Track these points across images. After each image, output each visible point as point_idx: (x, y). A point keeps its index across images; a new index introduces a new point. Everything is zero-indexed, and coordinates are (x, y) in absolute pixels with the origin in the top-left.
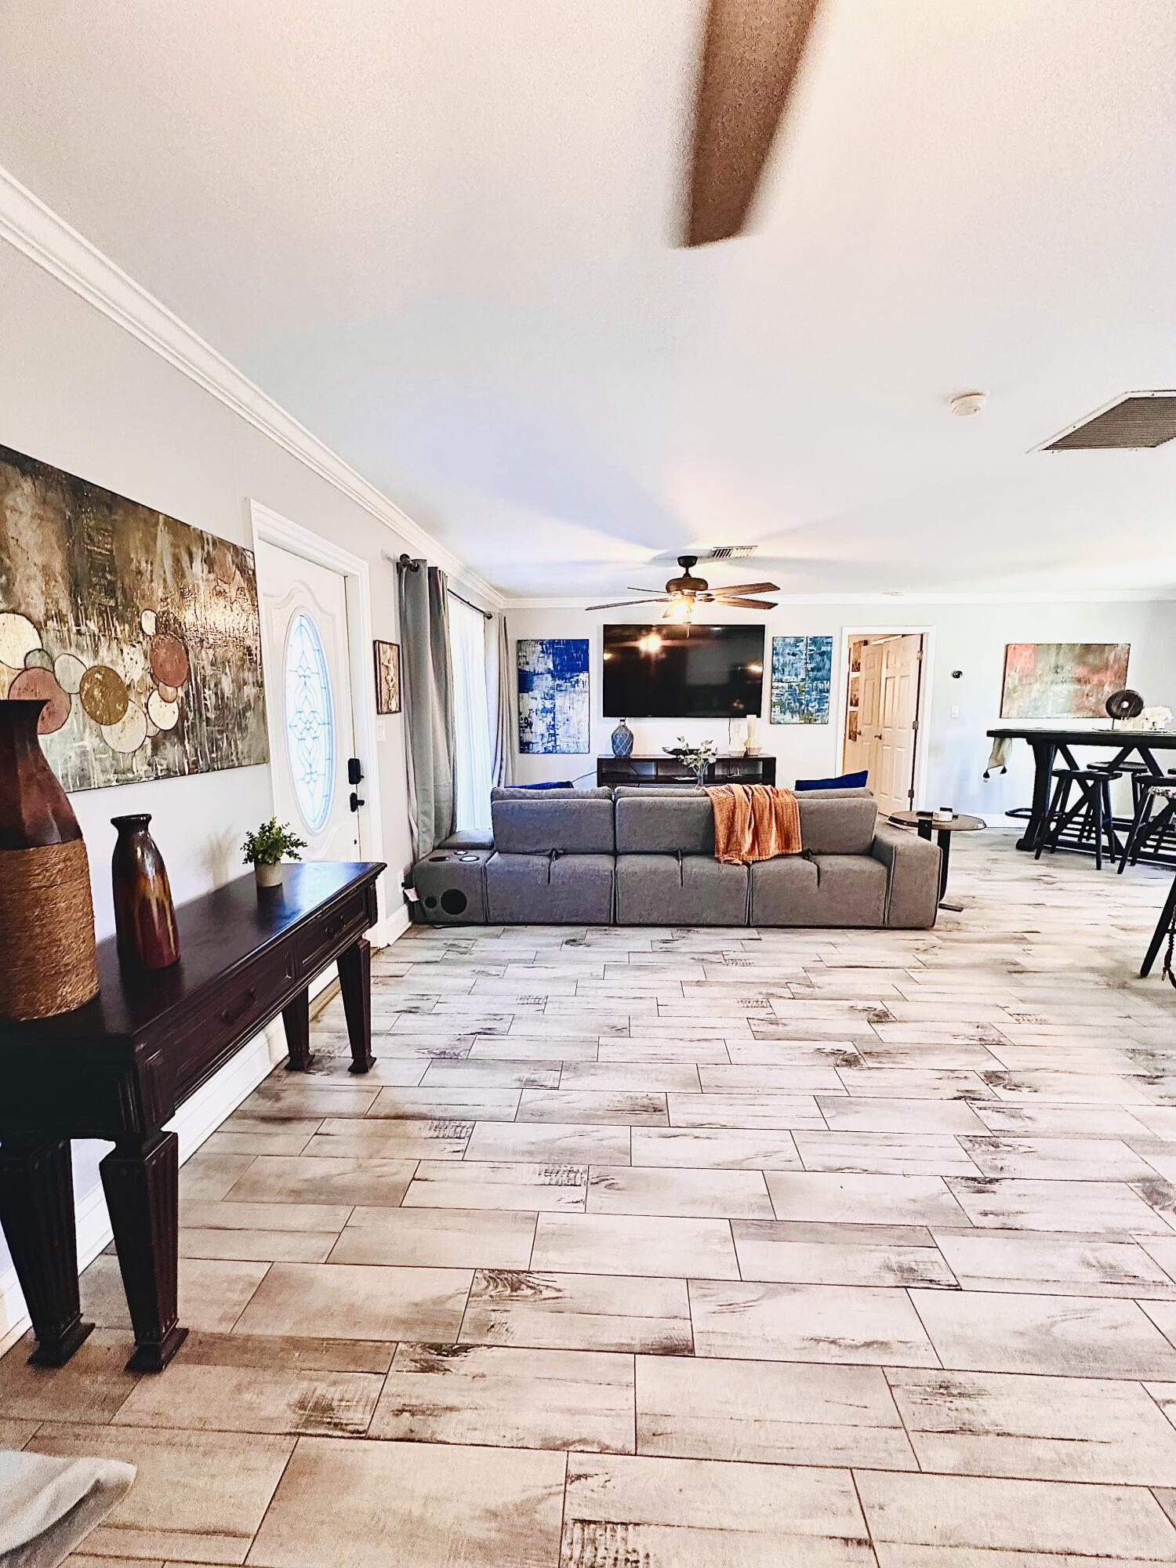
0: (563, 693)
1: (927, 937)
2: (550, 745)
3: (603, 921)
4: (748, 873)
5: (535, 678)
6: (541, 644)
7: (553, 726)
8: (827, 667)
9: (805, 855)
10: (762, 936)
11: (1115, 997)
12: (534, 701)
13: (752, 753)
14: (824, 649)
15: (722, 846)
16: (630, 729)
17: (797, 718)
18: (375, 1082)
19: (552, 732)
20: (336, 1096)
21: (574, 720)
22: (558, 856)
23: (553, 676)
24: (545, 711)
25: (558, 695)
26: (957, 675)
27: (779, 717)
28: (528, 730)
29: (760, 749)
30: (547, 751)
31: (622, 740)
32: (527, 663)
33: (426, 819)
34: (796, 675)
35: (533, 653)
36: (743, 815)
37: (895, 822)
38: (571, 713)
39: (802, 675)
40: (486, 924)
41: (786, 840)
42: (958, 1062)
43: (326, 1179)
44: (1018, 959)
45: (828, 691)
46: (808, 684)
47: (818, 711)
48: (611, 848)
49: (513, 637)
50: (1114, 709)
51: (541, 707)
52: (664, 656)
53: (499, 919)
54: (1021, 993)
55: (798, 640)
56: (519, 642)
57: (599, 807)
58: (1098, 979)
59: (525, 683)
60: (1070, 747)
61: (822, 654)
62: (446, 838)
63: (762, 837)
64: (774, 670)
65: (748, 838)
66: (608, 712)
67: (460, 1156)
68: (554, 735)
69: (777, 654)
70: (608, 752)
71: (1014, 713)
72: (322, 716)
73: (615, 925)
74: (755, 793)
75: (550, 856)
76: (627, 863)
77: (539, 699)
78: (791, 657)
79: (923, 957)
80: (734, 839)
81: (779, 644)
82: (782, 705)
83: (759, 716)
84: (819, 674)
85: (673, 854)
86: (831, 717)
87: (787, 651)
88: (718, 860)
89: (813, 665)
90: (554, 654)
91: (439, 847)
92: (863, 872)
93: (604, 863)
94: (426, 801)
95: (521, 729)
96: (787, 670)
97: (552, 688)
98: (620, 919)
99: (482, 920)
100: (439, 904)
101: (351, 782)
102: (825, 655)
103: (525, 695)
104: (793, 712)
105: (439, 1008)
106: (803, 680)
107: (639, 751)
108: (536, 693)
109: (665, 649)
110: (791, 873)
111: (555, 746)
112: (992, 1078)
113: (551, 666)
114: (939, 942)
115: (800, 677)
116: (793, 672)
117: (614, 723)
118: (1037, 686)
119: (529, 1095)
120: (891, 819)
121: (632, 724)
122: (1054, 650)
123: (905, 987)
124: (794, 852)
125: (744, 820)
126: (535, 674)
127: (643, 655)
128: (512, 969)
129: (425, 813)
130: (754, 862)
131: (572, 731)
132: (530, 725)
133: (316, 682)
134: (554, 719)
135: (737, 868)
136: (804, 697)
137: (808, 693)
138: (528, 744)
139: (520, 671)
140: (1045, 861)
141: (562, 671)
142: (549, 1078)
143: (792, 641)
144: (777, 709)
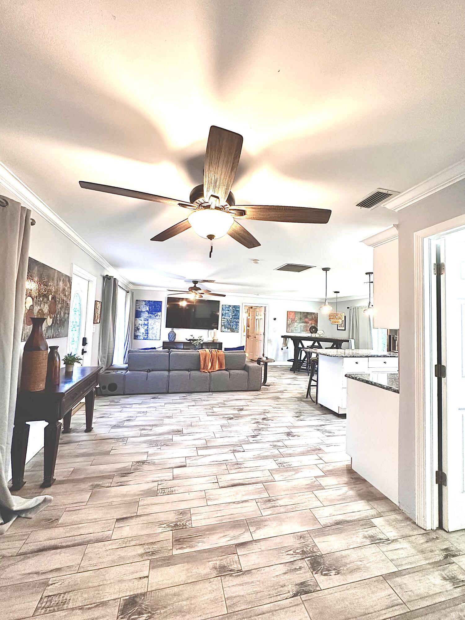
0: (152, 319)
1: (259, 392)
2: (146, 336)
3: (165, 392)
4: (210, 375)
5: (142, 313)
6: (145, 302)
7: (147, 330)
8: (238, 315)
9: (226, 370)
10: (213, 394)
11: (298, 402)
12: (141, 321)
13: (215, 341)
14: (237, 309)
15: (202, 367)
16: (175, 332)
17: (229, 330)
18: (94, 433)
19: (147, 332)
20: (81, 437)
21: (155, 328)
22: (150, 371)
23: (148, 313)
24: (145, 325)
25: (150, 320)
26: (275, 319)
27: (224, 330)
28: (138, 331)
29: (217, 340)
30: (144, 339)
31: (172, 335)
32: (139, 308)
33: (104, 359)
34: (229, 317)
35: (142, 304)
36: (208, 358)
37: (252, 361)
38: (154, 326)
39: (231, 317)
40: (124, 395)
41: (221, 365)
42: (257, 417)
43: (86, 452)
44: (279, 396)
45: (238, 322)
46: (233, 320)
47: (236, 328)
48: (168, 368)
49: (135, 299)
50: (311, 331)
51: (143, 323)
52: (188, 308)
53: (129, 393)
54: (277, 403)
55: (230, 306)
56: (137, 300)
57: (164, 355)
58: (296, 399)
59: (138, 314)
60: (303, 341)
61: (237, 311)
62: (109, 367)
63: (214, 364)
64: (222, 315)
65: (210, 365)
66: (167, 326)
67: (125, 444)
68: (148, 333)
69: (223, 310)
70: (167, 340)
71: (290, 331)
72: (78, 324)
73: (168, 393)
74: (212, 351)
75: (147, 371)
76: (172, 373)
77: (143, 321)
78: (228, 311)
79: (255, 397)
80: (206, 365)
81: (224, 307)
82: (224, 326)
83: (217, 329)
84: (236, 317)
85: (188, 370)
86: (240, 331)
87: (226, 309)
88: (201, 371)
89: (234, 314)
90: (149, 306)
91: (107, 369)
92: (242, 374)
93: (166, 373)
94: (105, 353)
95: (135, 331)
96: (226, 315)
97: (148, 317)
98: (169, 392)
99: (122, 393)
100: (107, 388)
101: (83, 345)
102: (238, 311)
103: (138, 319)
104: (228, 328)
105: (110, 416)
106: (231, 318)
107: (178, 339)
108: (142, 318)
109: (188, 305)
110: (222, 374)
111: (147, 337)
112: (264, 419)
113: (148, 309)
114: (261, 393)
115: (230, 318)
116: (228, 316)
117: (170, 330)
118: (296, 324)
119: (143, 432)
120: (251, 360)
121: (176, 330)
122: (299, 313)
123: (249, 403)
124: (223, 369)
125: (209, 359)
126: (142, 312)
127: (180, 307)
128: (134, 406)
129: (104, 357)
130: (211, 372)
131: (154, 332)
132: (139, 329)
133: (78, 313)
134: (148, 327)
135: (206, 374)
136: (231, 324)
137: (233, 322)
138: (137, 336)
139: (136, 310)
140: (296, 374)
141: (152, 311)
142: (149, 428)
143: (228, 306)
144: (223, 327)
